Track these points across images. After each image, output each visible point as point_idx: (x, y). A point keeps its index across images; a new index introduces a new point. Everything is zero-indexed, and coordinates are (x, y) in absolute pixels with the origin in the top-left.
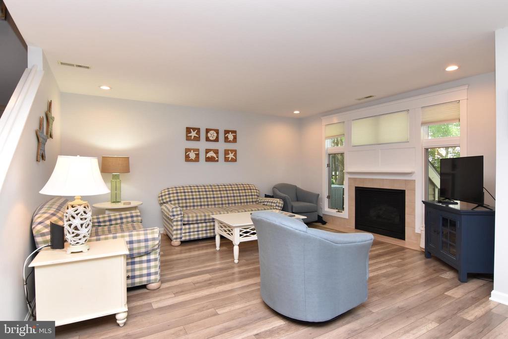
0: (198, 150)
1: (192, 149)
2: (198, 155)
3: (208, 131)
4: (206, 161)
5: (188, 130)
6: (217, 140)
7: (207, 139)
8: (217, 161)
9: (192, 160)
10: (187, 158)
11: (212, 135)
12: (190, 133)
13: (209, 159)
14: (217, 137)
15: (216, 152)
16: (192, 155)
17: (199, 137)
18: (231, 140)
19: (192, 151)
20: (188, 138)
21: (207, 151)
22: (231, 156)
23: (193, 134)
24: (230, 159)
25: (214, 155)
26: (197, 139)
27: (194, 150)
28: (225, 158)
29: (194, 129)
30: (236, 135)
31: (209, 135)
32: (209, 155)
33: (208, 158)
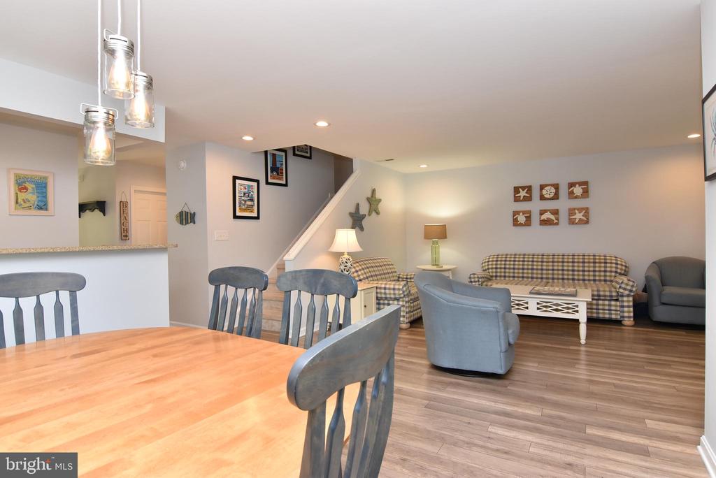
0: (530, 212)
1: (520, 212)
2: (528, 218)
3: (542, 187)
4: (541, 224)
5: (517, 190)
6: (556, 197)
7: (542, 198)
8: (557, 224)
9: (521, 225)
10: (516, 223)
11: (548, 192)
12: (518, 193)
13: (545, 223)
14: (555, 194)
15: (555, 212)
16: (522, 219)
17: (531, 196)
18: (579, 194)
19: (521, 214)
20: (517, 199)
21: (542, 212)
22: (579, 216)
23: (523, 194)
24: (577, 221)
25: (552, 217)
26: (528, 199)
27: (524, 213)
28: (570, 219)
29: (523, 188)
30: (587, 187)
31: (544, 192)
32: (544, 217)
33: (544, 220)
